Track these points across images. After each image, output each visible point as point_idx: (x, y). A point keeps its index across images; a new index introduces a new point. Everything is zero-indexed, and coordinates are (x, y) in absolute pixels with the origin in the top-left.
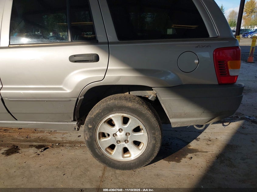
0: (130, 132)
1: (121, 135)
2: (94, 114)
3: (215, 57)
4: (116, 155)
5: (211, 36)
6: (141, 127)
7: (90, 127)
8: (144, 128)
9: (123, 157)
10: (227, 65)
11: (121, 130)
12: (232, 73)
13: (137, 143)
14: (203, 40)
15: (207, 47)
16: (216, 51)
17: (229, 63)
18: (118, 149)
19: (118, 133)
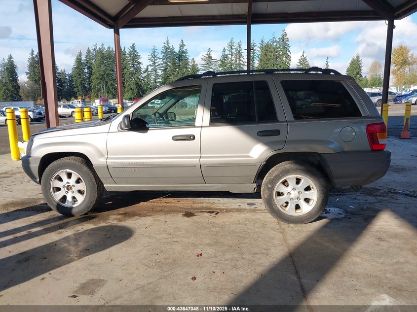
0: (303, 190)
1: (294, 194)
2: (274, 176)
3: (368, 130)
4: (290, 211)
5: (363, 116)
6: (311, 186)
7: (270, 186)
8: (314, 186)
9: (296, 213)
10: (377, 137)
11: (294, 189)
12: (381, 142)
13: (307, 200)
14: (358, 119)
15: (362, 123)
16: (368, 126)
17: (378, 134)
18: (292, 206)
19: (292, 192)
